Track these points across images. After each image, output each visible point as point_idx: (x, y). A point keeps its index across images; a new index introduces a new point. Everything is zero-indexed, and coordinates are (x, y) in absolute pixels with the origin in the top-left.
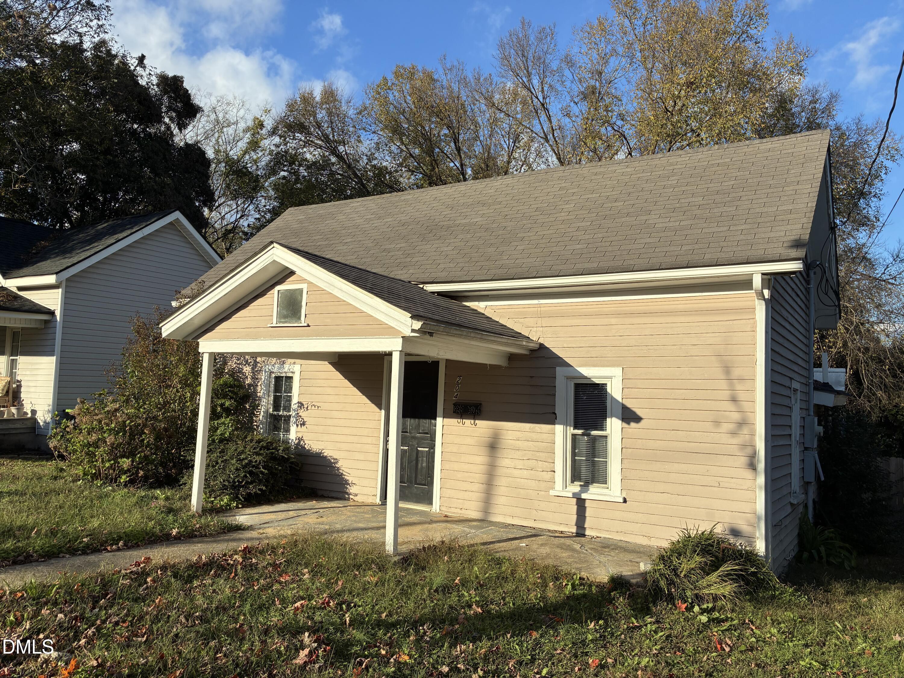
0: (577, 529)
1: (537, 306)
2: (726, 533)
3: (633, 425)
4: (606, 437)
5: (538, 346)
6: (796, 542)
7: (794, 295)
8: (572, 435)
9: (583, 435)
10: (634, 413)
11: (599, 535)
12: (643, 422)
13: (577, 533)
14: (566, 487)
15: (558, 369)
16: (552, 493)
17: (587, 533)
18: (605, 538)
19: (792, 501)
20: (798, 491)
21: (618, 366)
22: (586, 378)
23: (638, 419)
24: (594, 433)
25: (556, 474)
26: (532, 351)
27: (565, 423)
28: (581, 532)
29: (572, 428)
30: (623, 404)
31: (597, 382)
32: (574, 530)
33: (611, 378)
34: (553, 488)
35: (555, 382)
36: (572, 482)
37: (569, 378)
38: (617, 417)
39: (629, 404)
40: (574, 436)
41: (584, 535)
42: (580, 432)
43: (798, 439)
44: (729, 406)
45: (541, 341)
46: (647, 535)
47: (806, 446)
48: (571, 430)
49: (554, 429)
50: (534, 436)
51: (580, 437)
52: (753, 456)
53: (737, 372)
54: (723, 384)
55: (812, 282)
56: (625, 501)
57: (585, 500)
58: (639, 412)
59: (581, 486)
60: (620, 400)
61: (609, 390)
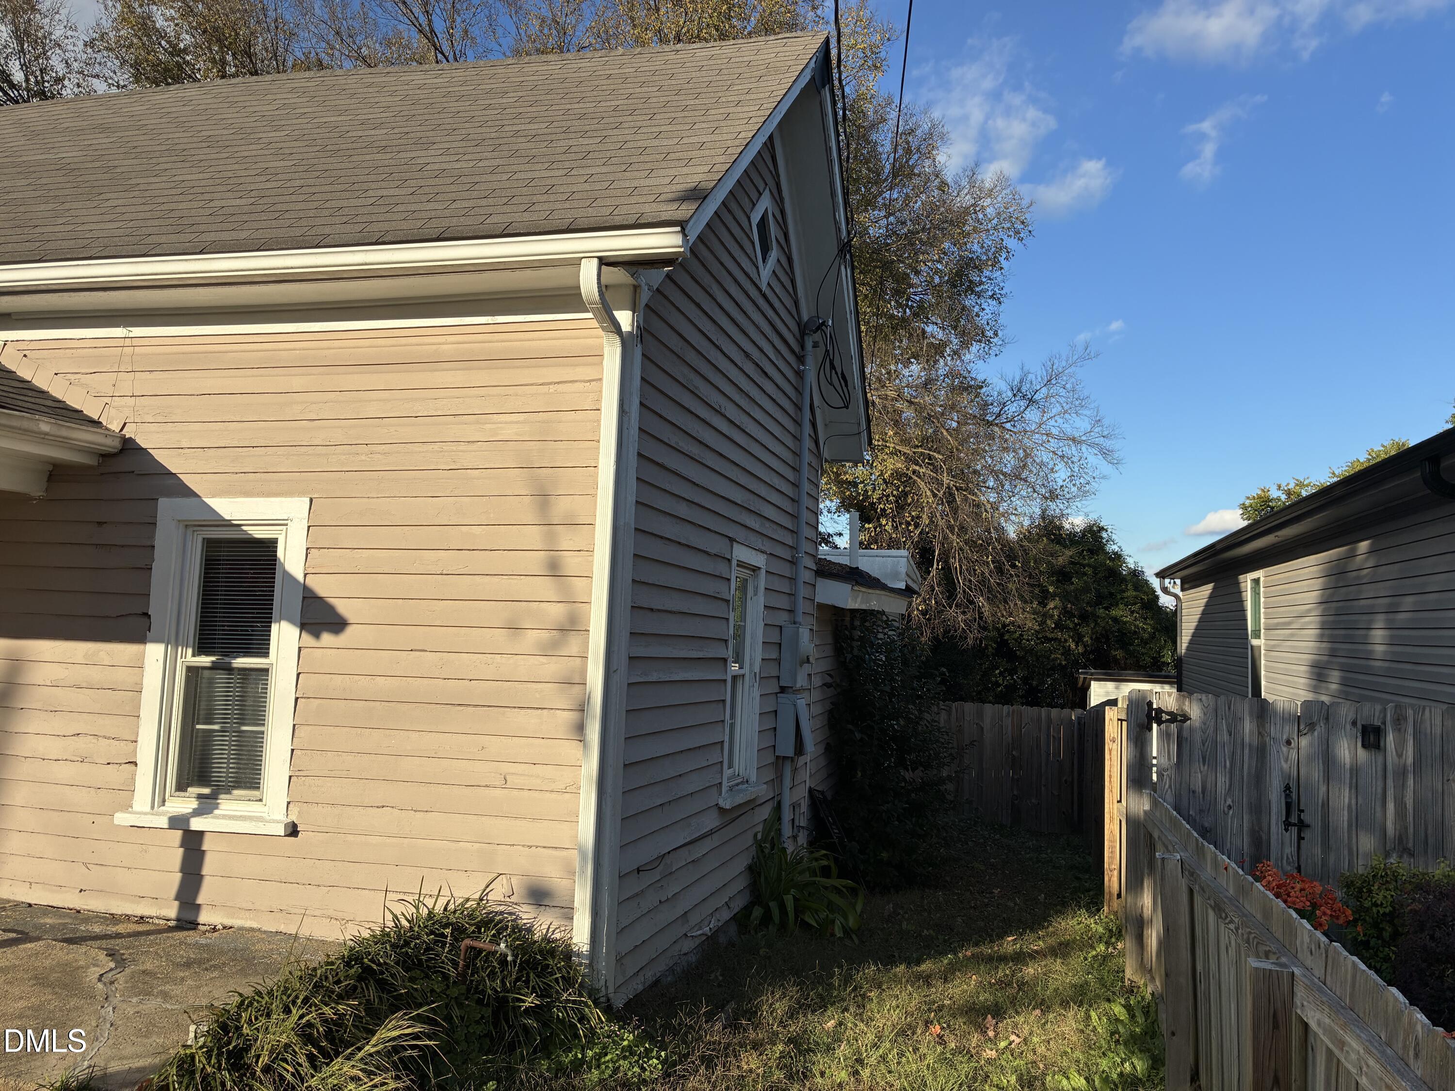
0: (181, 908)
1: (121, 342)
2: (514, 899)
3: (327, 638)
4: (267, 670)
5: (117, 444)
6: (741, 884)
7: (749, 368)
8: (190, 669)
9: (214, 667)
10: (331, 609)
11: (228, 922)
12: (349, 630)
13: (178, 920)
14: (164, 801)
15: (163, 502)
16: (122, 819)
17: (205, 917)
18: (241, 929)
19: (722, 803)
20: (753, 778)
21: (301, 494)
22: (228, 524)
23: (338, 624)
24: (241, 662)
25: (140, 769)
26: (105, 456)
27: (173, 640)
28: (189, 916)
29: (190, 651)
30: (305, 588)
31: (258, 536)
32: (171, 911)
33: (282, 523)
34: (127, 807)
35: (152, 536)
36: (181, 787)
37: (190, 526)
38: (291, 621)
39: (321, 587)
40: (192, 672)
41: (193, 925)
42: (206, 660)
43: (757, 670)
44: (544, 588)
45: (128, 433)
46: (340, 915)
47: (783, 684)
48: (189, 657)
49: (143, 655)
50: (95, 675)
51: (206, 673)
52: (582, 708)
53: (561, 507)
54: (533, 536)
55: (809, 360)
56: (293, 831)
57: (201, 834)
58: (343, 607)
59: (200, 797)
60: (300, 577)
61: (280, 553)
